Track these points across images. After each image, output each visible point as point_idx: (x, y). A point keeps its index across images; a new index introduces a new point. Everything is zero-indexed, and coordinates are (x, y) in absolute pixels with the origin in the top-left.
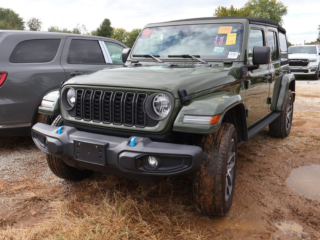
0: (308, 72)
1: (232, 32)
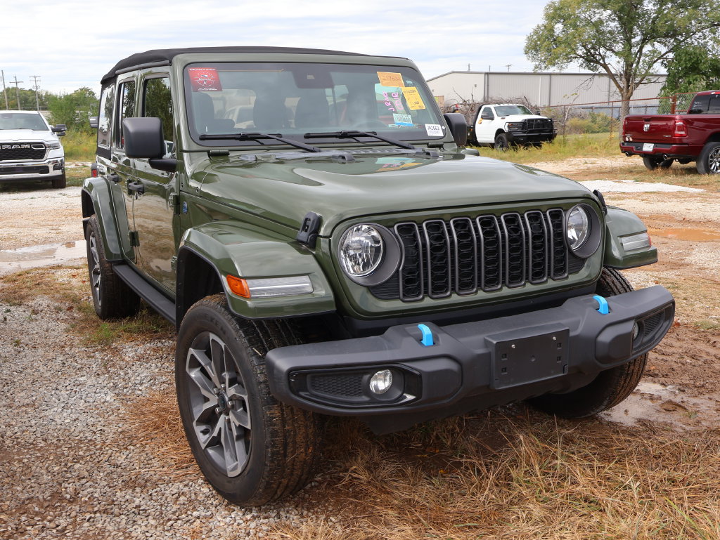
1: (407, 85)
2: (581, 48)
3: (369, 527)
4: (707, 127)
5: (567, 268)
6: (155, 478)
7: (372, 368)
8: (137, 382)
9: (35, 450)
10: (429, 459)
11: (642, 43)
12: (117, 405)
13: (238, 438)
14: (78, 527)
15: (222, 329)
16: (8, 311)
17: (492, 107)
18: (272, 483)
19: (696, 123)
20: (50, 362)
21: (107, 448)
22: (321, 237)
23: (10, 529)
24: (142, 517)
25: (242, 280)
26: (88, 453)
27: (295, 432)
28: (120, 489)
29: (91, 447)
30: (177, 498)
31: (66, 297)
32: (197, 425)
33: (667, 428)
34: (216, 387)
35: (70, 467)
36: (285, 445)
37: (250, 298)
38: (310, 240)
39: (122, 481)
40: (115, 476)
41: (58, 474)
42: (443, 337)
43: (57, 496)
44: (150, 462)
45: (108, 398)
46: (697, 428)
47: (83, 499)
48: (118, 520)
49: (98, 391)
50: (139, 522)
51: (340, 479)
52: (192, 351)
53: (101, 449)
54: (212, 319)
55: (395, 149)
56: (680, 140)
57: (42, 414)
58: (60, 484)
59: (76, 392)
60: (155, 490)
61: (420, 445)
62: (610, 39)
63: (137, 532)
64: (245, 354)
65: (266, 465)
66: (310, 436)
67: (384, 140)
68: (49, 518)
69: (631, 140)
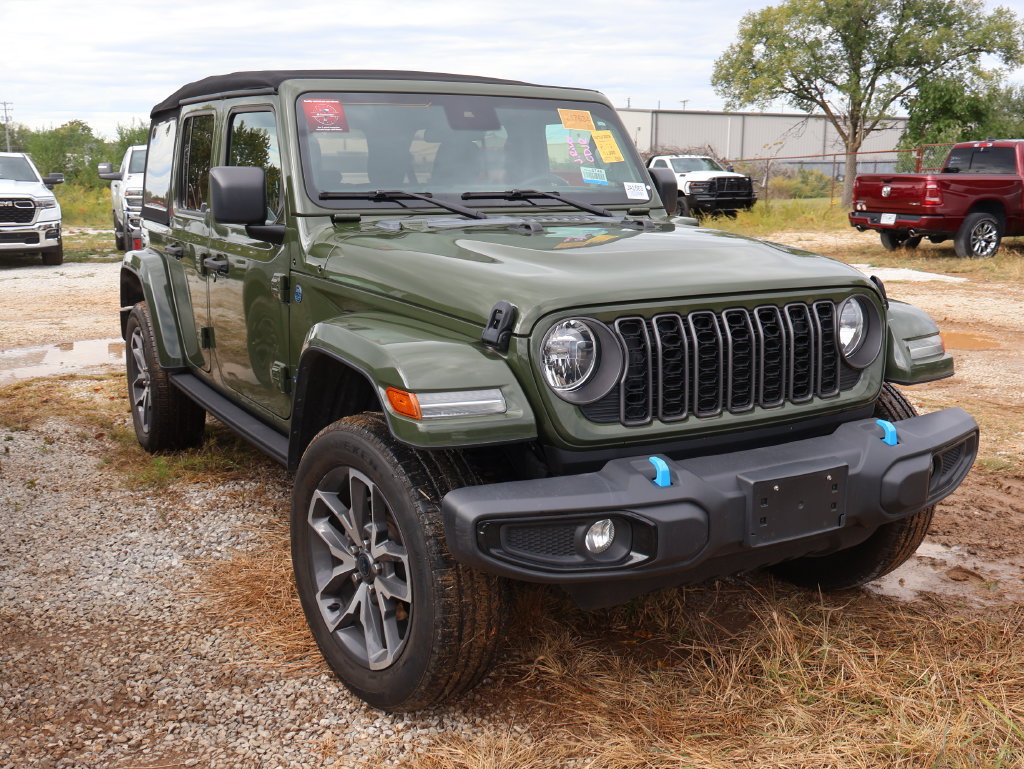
0: (37, 241)
1: (598, 128)
2: (790, 78)
3: (569, 739)
4: (967, 191)
5: (839, 382)
6: (258, 673)
7: (589, 517)
8: (213, 540)
9: (78, 634)
10: (640, 647)
11: (875, 74)
12: (189, 572)
13: (388, 615)
14: (158, 741)
15: (371, 463)
16: (10, 439)
17: (667, 159)
18: (439, 678)
19: (953, 186)
20: (82, 512)
21: (182, 632)
22: (516, 335)
23: (61, 743)
24: (248, 726)
25: (410, 394)
26: (155, 639)
27: (475, 606)
28: (211, 689)
29: (159, 631)
30: (294, 701)
31: (90, 420)
32: (322, 598)
33: (959, 603)
34: (354, 544)
35: (134, 658)
36: (461, 625)
37: (421, 420)
38: (502, 340)
39: (212, 678)
40: (201, 671)
41: (118, 667)
42: (683, 475)
43: (120, 697)
44: (247, 651)
45: (174, 563)
46: (1000, 603)
47: (160, 702)
48: (215, 731)
49: (158, 552)
50: (246, 734)
51: (522, 674)
52: (318, 494)
53: (173, 633)
54: (356, 450)
55: (587, 217)
56: (933, 209)
57: (82, 585)
58: (124, 682)
59: (126, 553)
60: (260, 690)
61: (625, 627)
62: (831, 67)
63: (244, 747)
64: (406, 497)
65: (433, 652)
66: (495, 612)
67: (571, 204)
68: (116, 728)
69: (864, 208)
